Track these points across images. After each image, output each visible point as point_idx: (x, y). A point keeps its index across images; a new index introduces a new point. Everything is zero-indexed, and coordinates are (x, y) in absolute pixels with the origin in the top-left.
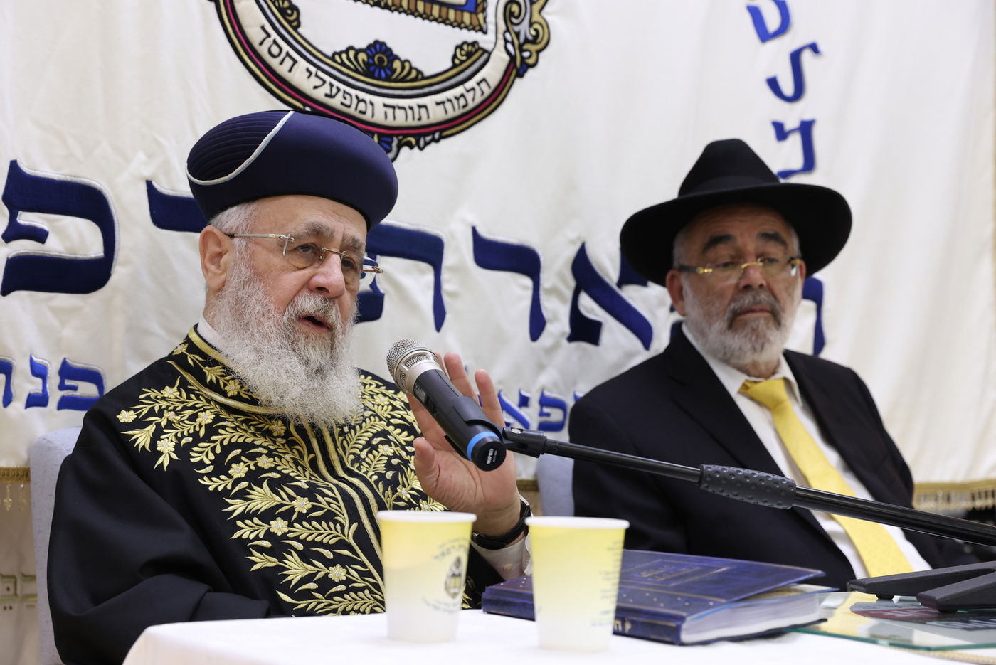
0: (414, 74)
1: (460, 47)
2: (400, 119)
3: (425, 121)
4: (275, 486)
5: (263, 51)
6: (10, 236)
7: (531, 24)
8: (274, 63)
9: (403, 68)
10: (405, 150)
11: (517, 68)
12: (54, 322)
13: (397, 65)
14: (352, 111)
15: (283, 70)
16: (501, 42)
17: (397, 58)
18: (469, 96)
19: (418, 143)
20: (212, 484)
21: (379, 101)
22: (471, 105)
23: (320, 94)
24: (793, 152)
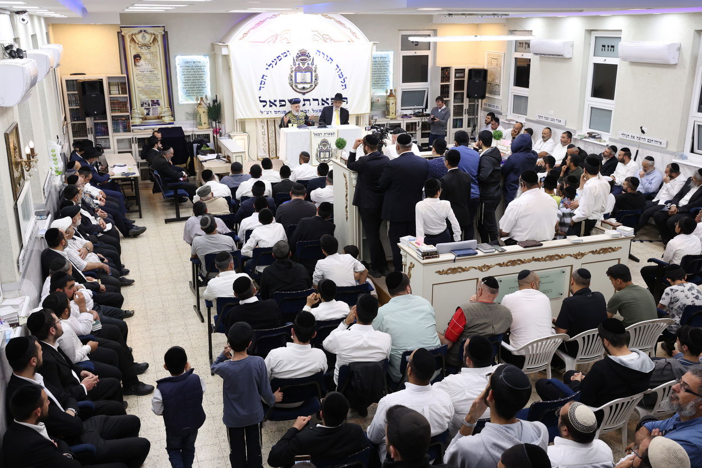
0: (307, 88)
1: (310, 85)
2: (306, 91)
5: (295, 89)
6: (279, 104)
7: (317, 82)
11: (315, 86)
15: (297, 91)
16: (314, 84)
17: (305, 87)
18: (311, 89)
19: (307, 93)
21: (304, 91)
23: (299, 91)
24: (344, 87)
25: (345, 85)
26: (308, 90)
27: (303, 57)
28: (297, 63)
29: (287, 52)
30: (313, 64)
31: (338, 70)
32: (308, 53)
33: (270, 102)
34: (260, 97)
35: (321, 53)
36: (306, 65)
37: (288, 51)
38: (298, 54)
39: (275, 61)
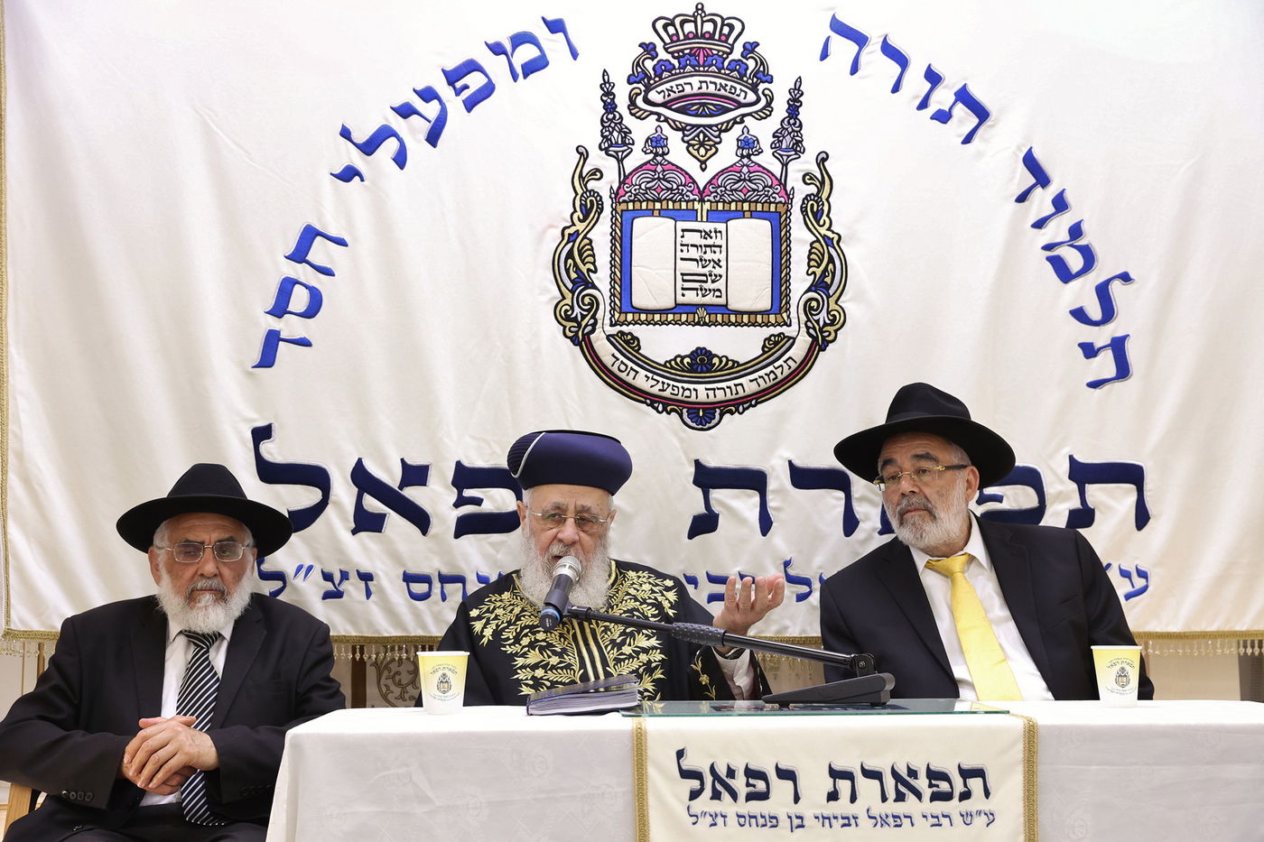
0: (730, 364)
1: (768, 339)
2: (720, 396)
3: (741, 394)
4: (542, 649)
5: (615, 369)
6: (457, 505)
7: (828, 313)
8: (623, 375)
9: (721, 362)
10: (727, 416)
11: (820, 343)
12: (492, 551)
13: (716, 361)
14: (679, 397)
15: (629, 379)
16: (803, 329)
17: (716, 356)
18: (778, 372)
19: (737, 410)
20: (509, 650)
21: (701, 388)
22: (780, 377)
23: (655, 390)
24: (1105, 365)
25: (1118, 346)
26: (749, 385)
27: (694, 84)
28: (641, 130)
29: (542, 33)
30: (798, 148)
31: (1042, 201)
32: (750, 48)
33: (362, 478)
34: (261, 434)
35: (874, 46)
36: (727, 154)
37: (556, 26)
38: (649, 49)
39: (431, 110)
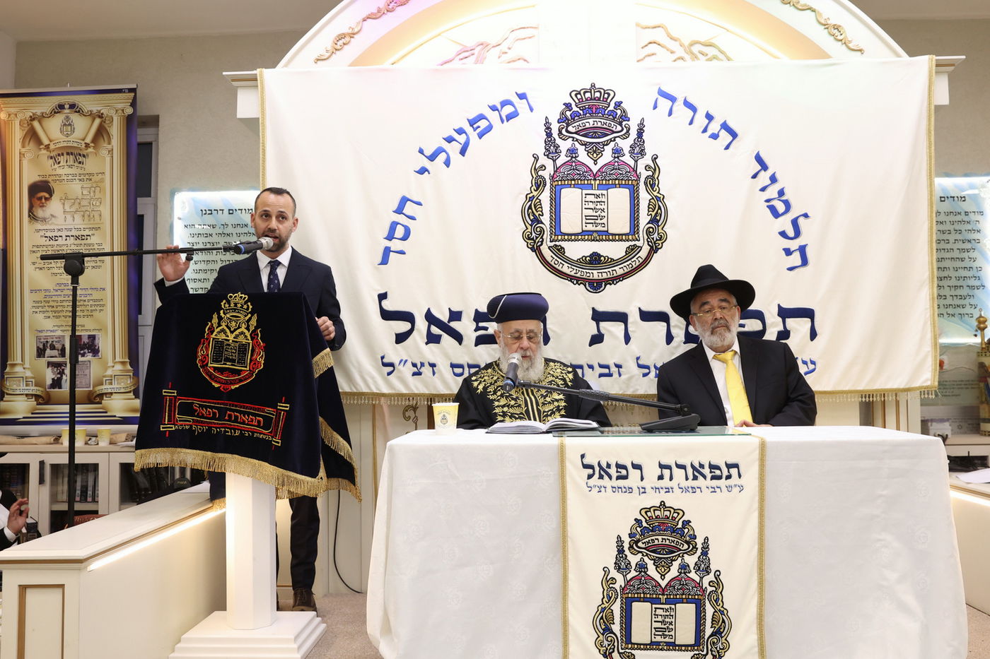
0: (610, 260)
1: (629, 247)
2: (605, 276)
3: (615, 275)
4: (507, 397)
5: (552, 263)
6: (476, 330)
7: (658, 234)
8: (556, 266)
9: (605, 259)
10: (608, 286)
11: (654, 249)
12: (493, 353)
13: (602, 258)
14: (584, 277)
15: (560, 268)
16: (646, 242)
17: (602, 256)
18: (633, 264)
19: (613, 283)
20: (491, 397)
21: (595, 272)
22: (634, 266)
23: (572, 274)
24: (796, 259)
25: (802, 250)
26: (619, 270)
27: (590, 122)
28: (565, 145)
29: (515, 100)
30: (642, 153)
31: (764, 178)
32: (618, 104)
33: (430, 317)
34: (382, 297)
35: (680, 102)
36: (607, 156)
37: (522, 96)
38: (568, 106)
39: (462, 139)
